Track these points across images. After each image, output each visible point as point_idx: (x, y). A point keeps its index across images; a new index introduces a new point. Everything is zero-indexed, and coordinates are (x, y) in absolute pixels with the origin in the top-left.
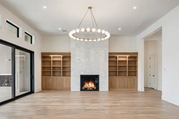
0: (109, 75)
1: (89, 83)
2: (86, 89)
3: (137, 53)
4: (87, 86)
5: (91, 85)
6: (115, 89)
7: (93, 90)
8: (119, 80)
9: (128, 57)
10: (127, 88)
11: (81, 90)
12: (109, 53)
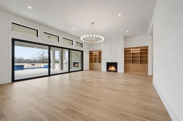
0: (125, 63)
1: (112, 67)
2: (110, 71)
3: (147, 47)
4: (111, 69)
5: (113, 68)
6: (129, 72)
7: (114, 71)
8: (132, 66)
9: (140, 50)
10: (139, 72)
11: (107, 71)
12: (125, 49)
